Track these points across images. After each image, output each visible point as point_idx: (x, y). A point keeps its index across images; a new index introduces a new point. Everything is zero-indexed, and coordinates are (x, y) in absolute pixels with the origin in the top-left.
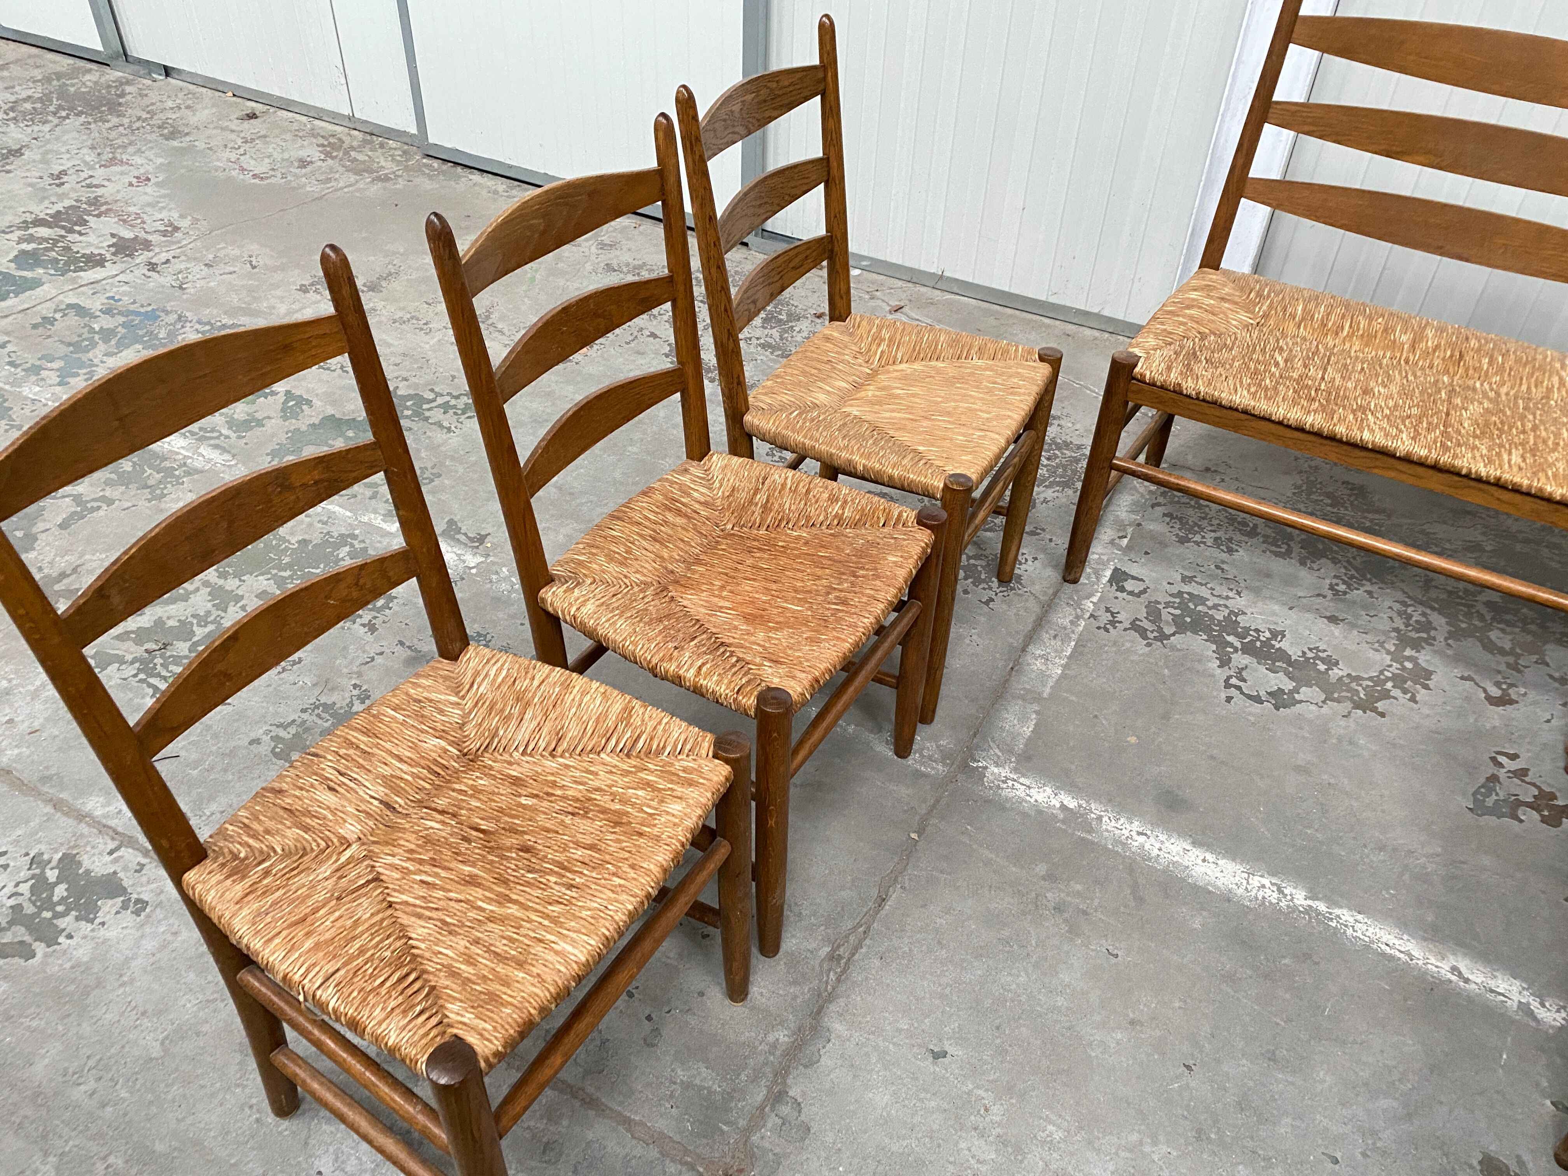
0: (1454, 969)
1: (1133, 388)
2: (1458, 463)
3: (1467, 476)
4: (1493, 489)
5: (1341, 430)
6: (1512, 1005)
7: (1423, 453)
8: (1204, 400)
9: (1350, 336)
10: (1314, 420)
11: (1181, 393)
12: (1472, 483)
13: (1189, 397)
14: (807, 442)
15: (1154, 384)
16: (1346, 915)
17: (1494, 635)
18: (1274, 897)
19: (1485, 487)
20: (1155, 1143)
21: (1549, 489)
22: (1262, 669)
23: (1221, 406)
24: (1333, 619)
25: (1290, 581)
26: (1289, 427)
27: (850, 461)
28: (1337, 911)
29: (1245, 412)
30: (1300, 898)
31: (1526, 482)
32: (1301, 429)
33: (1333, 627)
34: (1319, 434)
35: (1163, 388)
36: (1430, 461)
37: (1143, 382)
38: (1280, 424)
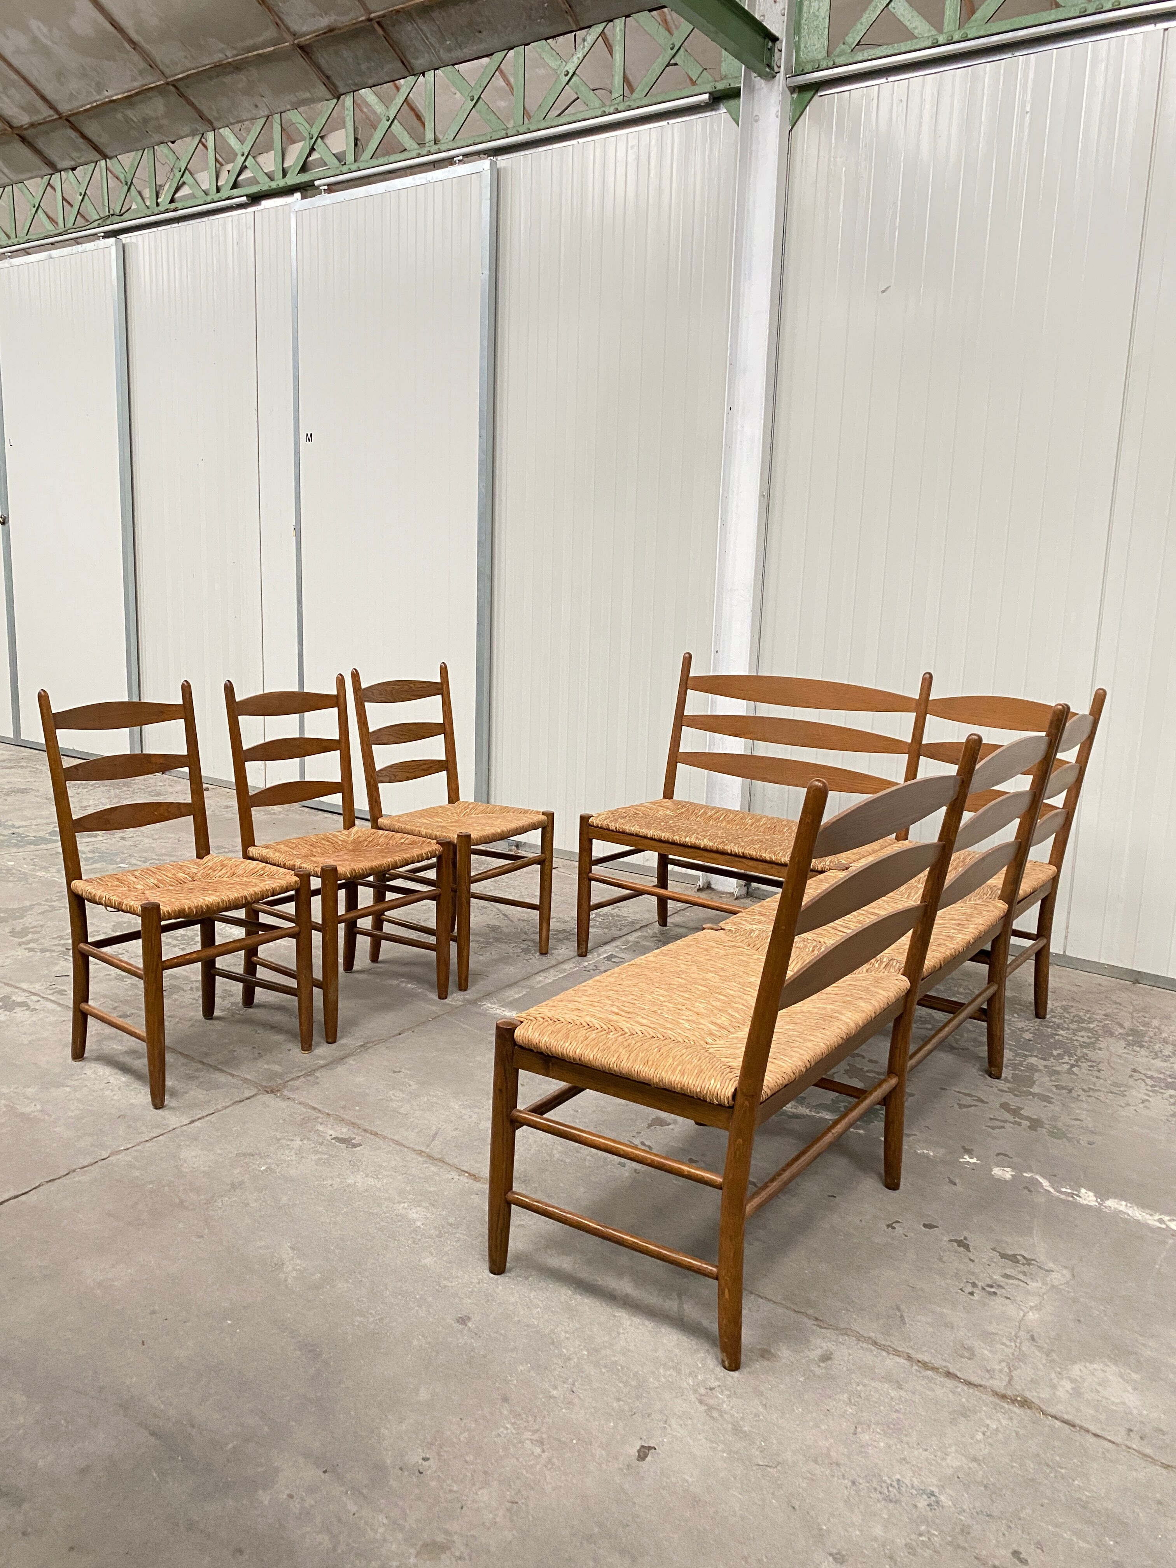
1: (590, 830)
2: (726, 848)
3: (731, 855)
5: (676, 838)
7: (711, 844)
8: (619, 832)
11: (609, 830)
12: (736, 859)
13: (612, 831)
15: (597, 827)
19: (741, 860)
23: (627, 834)
26: (655, 840)
29: (637, 835)
31: (754, 853)
32: (660, 841)
34: (667, 842)
35: (601, 828)
36: (715, 848)
37: (593, 826)
38: (651, 839)
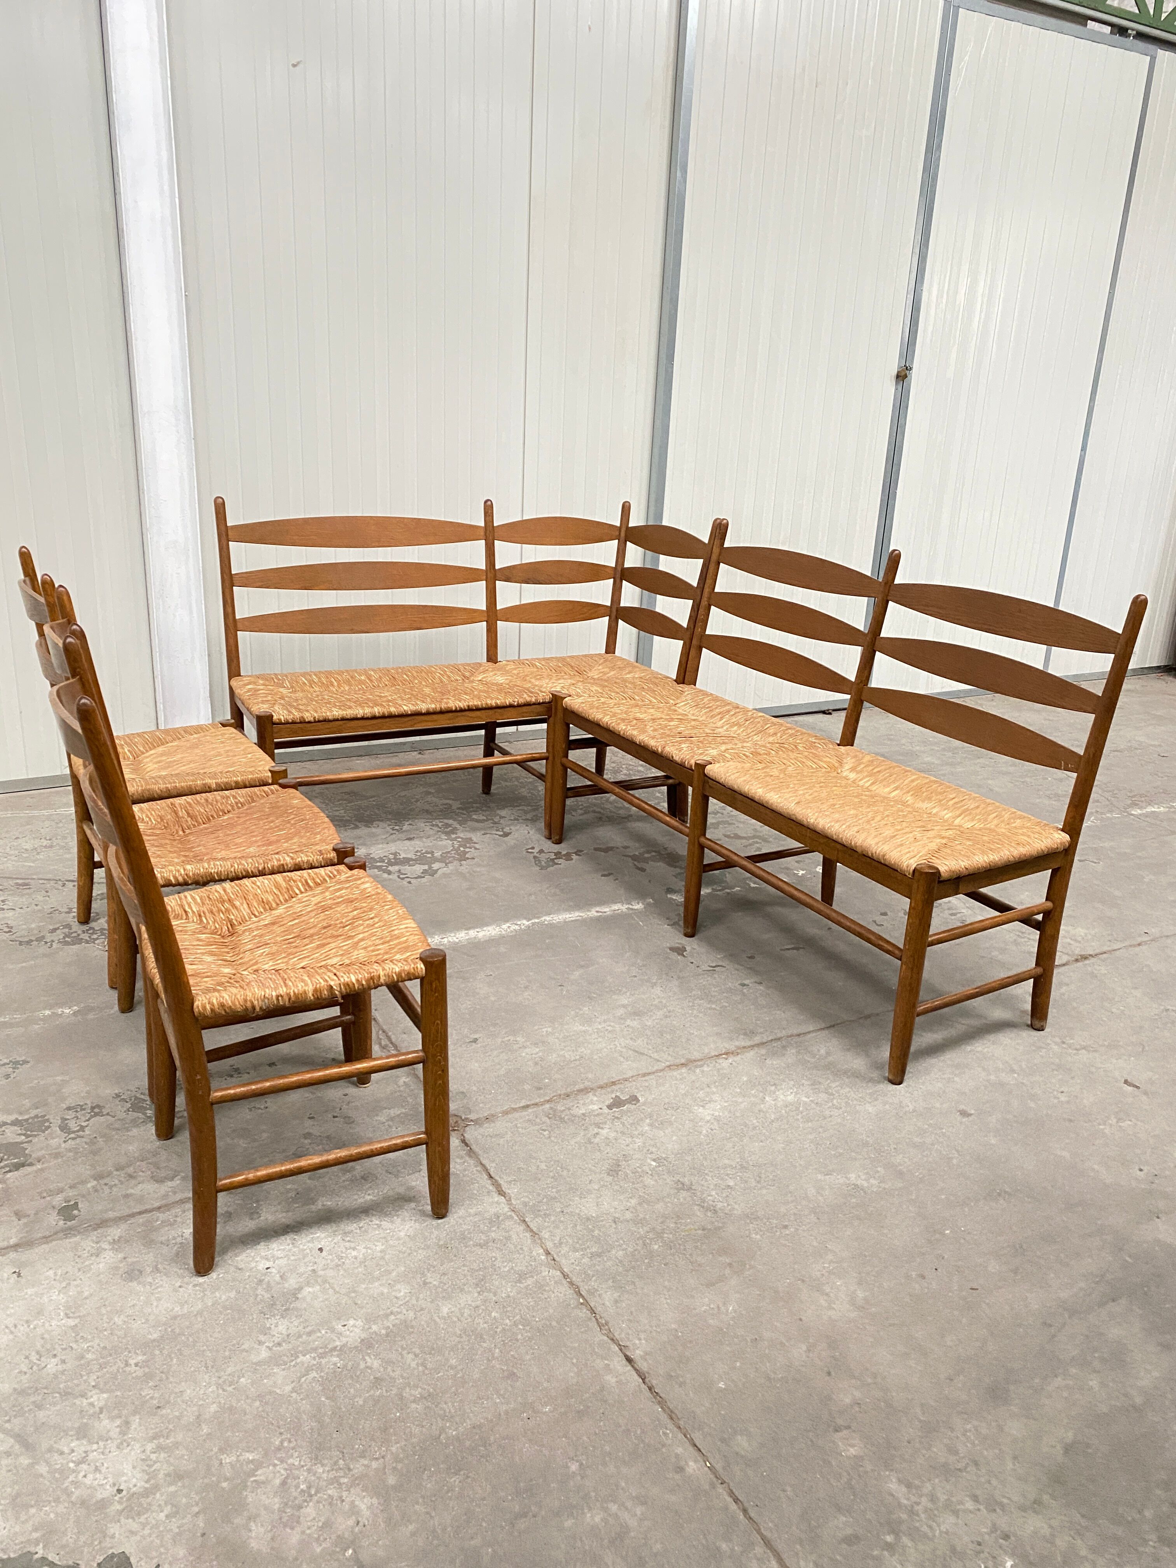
0: (597, 912)
1: (275, 730)
2: (450, 705)
4: (467, 713)
5: (393, 710)
6: (625, 910)
7: (433, 708)
8: (319, 721)
9: (339, 686)
10: (377, 711)
11: (305, 722)
12: (459, 714)
13: (309, 722)
14: (169, 786)
15: (287, 723)
16: (548, 918)
17: (474, 817)
18: (517, 927)
19: (463, 713)
20: (580, 1009)
21: (489, 702)
22: (407, 867)
23: (330, 721)
24: (410, 839)
25: (373, 835)
26: (368, 719)
27: (205, 785)
28: (543, 919)
29: (343, 719)
30: (526, 923)
32: (374, 718)
33: (413, 842)
34: (383, 717)
35: (293, 723)
36: (438, 709)
37: (281, 723)
38: (363, 718)
